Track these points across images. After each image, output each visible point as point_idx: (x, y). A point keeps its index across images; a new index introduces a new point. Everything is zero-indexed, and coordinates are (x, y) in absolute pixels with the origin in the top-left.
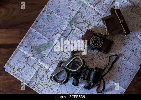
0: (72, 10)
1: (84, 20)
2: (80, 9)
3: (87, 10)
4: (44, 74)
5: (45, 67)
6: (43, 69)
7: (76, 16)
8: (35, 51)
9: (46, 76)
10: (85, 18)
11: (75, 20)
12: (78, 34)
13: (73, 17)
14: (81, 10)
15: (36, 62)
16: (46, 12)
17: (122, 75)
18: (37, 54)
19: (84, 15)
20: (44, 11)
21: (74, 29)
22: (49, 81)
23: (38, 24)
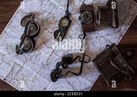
0: (44, 11)
1: (55, 20)
2: (52, 10)
3: (58, 11)
4: (19, 70)
5: (19, 64)
6: (18, 66)
7: (48, 17)
8: (11, 50)
9: (21, 72)
10: (57, 18)
11: (47, 20)
12: (50, 33)
13: (45, 18)
14: (53, 12)
15: (12, 60)
16: (19, 12)
17: (90, 71)
18: (12, 52)
19: (55, 15)
20: (18, 12)
21: (46, 29)
22: (24, 77)
23: (12, 24)
